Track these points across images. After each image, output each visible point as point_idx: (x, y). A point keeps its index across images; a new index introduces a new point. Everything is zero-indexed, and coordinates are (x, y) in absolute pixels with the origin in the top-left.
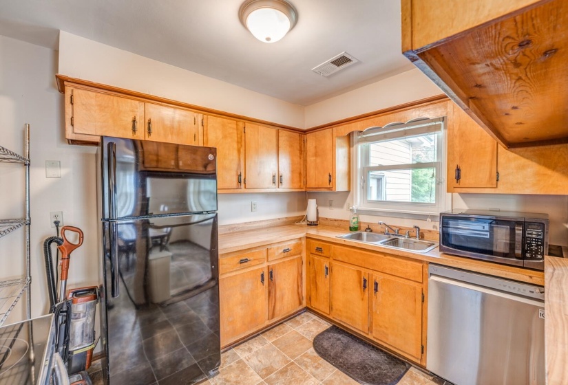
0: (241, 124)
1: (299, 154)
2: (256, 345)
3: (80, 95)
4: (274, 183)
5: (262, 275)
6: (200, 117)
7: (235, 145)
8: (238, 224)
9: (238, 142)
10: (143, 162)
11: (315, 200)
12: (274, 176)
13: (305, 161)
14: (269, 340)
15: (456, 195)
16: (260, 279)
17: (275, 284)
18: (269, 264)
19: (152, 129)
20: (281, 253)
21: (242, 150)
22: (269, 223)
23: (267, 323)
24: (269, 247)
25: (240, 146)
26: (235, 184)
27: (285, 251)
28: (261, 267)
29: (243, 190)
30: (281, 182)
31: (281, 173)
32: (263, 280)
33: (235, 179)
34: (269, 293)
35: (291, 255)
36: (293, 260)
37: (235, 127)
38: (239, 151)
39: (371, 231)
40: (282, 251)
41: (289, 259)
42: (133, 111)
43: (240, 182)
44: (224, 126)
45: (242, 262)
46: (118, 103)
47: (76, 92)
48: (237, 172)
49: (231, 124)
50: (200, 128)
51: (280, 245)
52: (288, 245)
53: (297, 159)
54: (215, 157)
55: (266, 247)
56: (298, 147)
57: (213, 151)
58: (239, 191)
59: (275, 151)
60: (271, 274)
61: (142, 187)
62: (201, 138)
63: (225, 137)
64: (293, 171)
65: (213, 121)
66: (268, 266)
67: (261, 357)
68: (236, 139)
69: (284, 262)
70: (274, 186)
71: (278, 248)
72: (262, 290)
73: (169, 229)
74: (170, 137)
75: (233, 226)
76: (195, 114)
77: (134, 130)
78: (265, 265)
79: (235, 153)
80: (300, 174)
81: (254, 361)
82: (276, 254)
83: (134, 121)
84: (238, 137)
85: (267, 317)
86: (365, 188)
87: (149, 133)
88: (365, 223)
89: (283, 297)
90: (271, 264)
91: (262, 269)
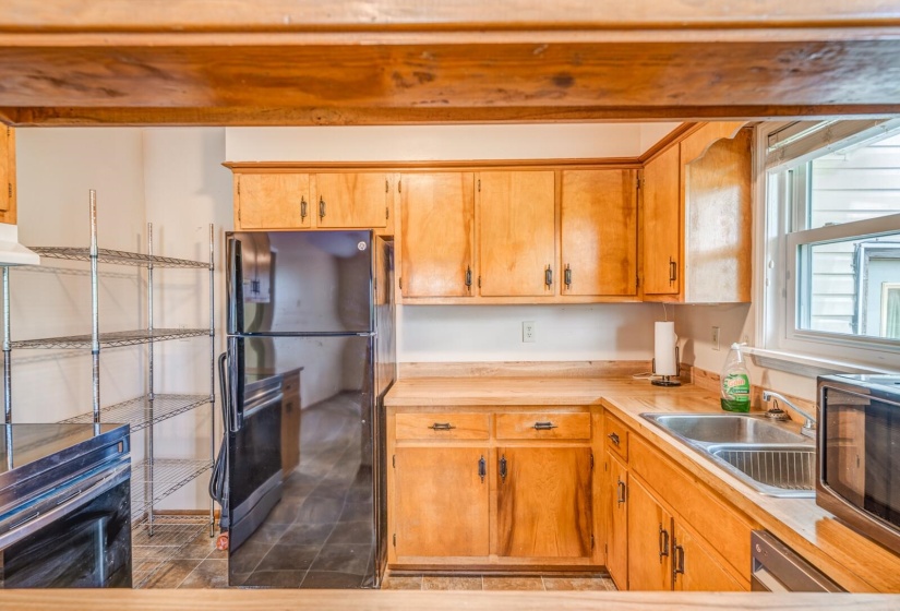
0: (472, 177)
1: (621, 218)
5: (482, 463)
6: (395, 178)
7: (459, 217)
8: (491, 364)
9: (465, 211)
11: (670, 325)
12: (548, 271)
13: (639, 230)
16: (476, 469)
17: (512, 486)
18: (498, 445)
19: (326, 211)
20: (529, 430)
22: (563, 368)
23: (494, 559)
24: (498, 412)
25: (469, 216)
26: (459, 288)
27: (539, 427)
28: (479, 445)
29: (476, 300)
30: (567, 281)
31: (566, 262)
32: (482, 472)
33: (459, 280)
34: (500, 502)
35: (557, 439)
36: (565, 450)
37: (459, 183)
38: (467, 227)
40: (532, 424)
41: (551, 445)
42: (302, 189)
43: (468, 283)
44: (437, 185)
46: (284, 183)
47: (243, 179)
48: (463, 266)
49: (453, 179)
50: (396, 195)
51: (528, 413)
52: (549, 416)
53: (615, 229)
55: (492, 410)
56: (620, 202)
58: (467, 300)
60: (503, 465)
63: (439, 205)
64: (603, 258)
66: (498, 449)
68: (461, 205)
69: (537, 450)
71: (521, 418)
72: (482, 492)
74: (349, 218)
75: (481, 366)
76: (388, 176)
77: (303, 215)
78: (490, 444)
80: (625, 262)
82: (518, 429)
83: (304, 203)
84: (464, 202)
85: (494, 549)
86: (790, 293)
87: (322, 216)
89: (533, 520)
90: (504, 445)
91: (482, 450)
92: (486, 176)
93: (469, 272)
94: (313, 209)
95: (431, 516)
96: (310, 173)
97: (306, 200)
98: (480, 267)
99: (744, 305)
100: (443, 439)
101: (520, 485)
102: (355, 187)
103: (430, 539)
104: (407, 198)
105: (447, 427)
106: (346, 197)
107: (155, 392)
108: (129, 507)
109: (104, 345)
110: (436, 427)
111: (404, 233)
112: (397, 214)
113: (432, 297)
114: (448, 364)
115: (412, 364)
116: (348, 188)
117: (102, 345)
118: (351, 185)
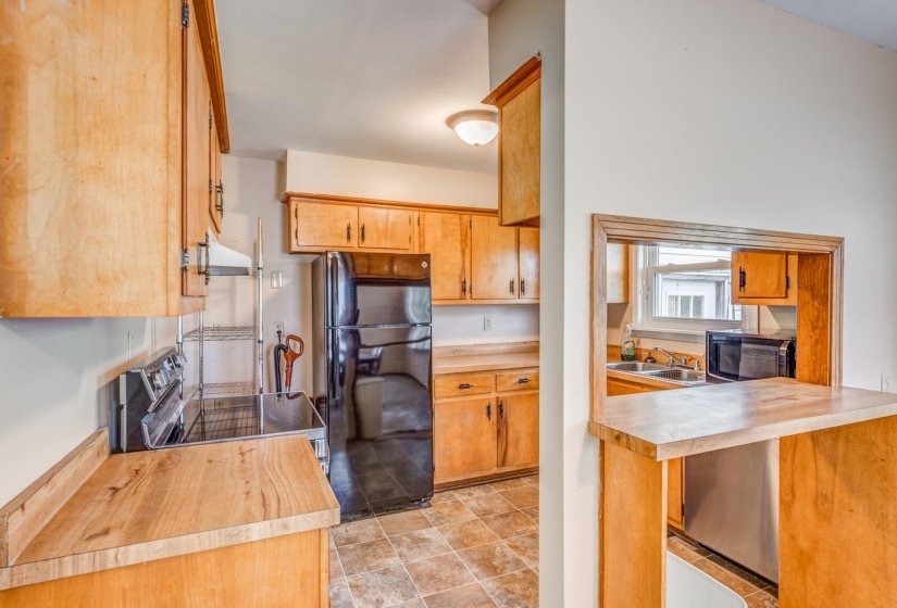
0: (466, 218)
2: (478, 492)
3: (304, 208)
4: (512, 290)
5: (489, 407)
6: (415, 214)
7: (458, 245)
9: (462, 241)
10: (354, 269)
12: (512, 283)
14: (495, 490)
15: (764, 309)
16: (485, 412)
17: (506, 422)
18: (498, 395)
19: (366, 235)
20: (515, 384)
21: (467, 251)
22: (510, 347)
23: (495, 470)
24: (498, 374)
25: (464, 245)
26: (458, 293)
27: (521, 381)
28: (487, 396)
29: (469, 301)
31: (522, 278)
32: (489, 414)
33: (458, 288)
34: (499, 432)
37: (458, 221)
38: (463, 252)
39: (654, 361)
40: (517, 380)
41: (527, 392)
42: (347, 218)
43: (464, 290)
44: (444, 222)
45: (462, 387)
47: (301, 205)
48: (460, 278)
49: (454, 219)
50: (416, 227)
51: (515, 373)
52: (526, 374)
54: (429, 264)
55: (496, 372)
57: (427, 257)
58: (463, 302)
59: (513, 248)
60: (500, 408)
61: (353, 297)
62: (416, 240)
63: (445, 236)
65: (432, 218)
66: (497, 398)
67: (481, 502)
68: (459, 237)
69: (519, 396)
70: (512, 296)
71: (511, 377)
72: (488, 427)
73: (380, 349)
74: (383, 242)
75: (459, 348)
76: (411, 212)
77: (349, 238)
78: (493, 395)
79: (459, 254)
81: (474, 503)
82: (509, 384)
83: (349, 228)
84: (461, 235)
85: (495, 463)
86: (650, 298)
87: (363, 239)
88: (646, 350)
89: (517, 441)
90: (500, 395)
91: (488, 399)
92: (476, 219)
93: (465, 282)
94: (355, 234)
95: (458, 447)
97: (351, 226)
98: (471, 279)
99: (626, 304)
100: (466, 394)
101: (511, 420)
103: (458, 463)
104: (423, 230)
105: (468, 386)
107: (204, 382)
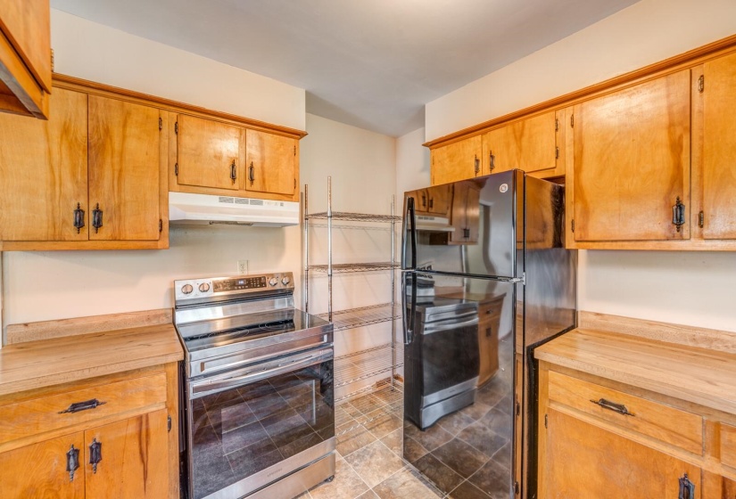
29: (693, 244)
43: (678, 222)
48: (667, 197)
58: (676, 245)
91: (687, 465)
93: (680, 206)
96: (482, 134)
97: (479, 157)
98: (702, 198)
100: (613, 422)
102: (522, 135)
104: (581, 132)
105: (621, 409)
106: (513, 147)
108: (332, 378)
109: (336, 271)
110: (604, 403)
111: (578, 171)
112: (569, 152)
113: (616, 241)
114: (651, 323)
115: (598, 314)
116: (516, 137)
117: (333, 271)
118: (518, 134)
